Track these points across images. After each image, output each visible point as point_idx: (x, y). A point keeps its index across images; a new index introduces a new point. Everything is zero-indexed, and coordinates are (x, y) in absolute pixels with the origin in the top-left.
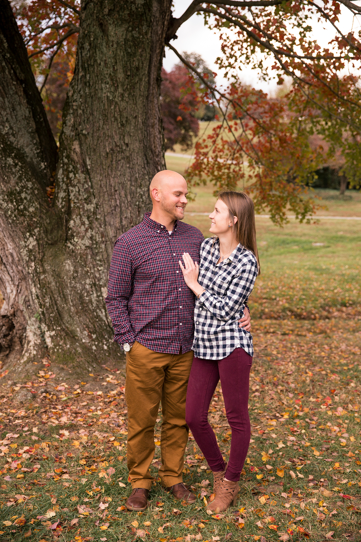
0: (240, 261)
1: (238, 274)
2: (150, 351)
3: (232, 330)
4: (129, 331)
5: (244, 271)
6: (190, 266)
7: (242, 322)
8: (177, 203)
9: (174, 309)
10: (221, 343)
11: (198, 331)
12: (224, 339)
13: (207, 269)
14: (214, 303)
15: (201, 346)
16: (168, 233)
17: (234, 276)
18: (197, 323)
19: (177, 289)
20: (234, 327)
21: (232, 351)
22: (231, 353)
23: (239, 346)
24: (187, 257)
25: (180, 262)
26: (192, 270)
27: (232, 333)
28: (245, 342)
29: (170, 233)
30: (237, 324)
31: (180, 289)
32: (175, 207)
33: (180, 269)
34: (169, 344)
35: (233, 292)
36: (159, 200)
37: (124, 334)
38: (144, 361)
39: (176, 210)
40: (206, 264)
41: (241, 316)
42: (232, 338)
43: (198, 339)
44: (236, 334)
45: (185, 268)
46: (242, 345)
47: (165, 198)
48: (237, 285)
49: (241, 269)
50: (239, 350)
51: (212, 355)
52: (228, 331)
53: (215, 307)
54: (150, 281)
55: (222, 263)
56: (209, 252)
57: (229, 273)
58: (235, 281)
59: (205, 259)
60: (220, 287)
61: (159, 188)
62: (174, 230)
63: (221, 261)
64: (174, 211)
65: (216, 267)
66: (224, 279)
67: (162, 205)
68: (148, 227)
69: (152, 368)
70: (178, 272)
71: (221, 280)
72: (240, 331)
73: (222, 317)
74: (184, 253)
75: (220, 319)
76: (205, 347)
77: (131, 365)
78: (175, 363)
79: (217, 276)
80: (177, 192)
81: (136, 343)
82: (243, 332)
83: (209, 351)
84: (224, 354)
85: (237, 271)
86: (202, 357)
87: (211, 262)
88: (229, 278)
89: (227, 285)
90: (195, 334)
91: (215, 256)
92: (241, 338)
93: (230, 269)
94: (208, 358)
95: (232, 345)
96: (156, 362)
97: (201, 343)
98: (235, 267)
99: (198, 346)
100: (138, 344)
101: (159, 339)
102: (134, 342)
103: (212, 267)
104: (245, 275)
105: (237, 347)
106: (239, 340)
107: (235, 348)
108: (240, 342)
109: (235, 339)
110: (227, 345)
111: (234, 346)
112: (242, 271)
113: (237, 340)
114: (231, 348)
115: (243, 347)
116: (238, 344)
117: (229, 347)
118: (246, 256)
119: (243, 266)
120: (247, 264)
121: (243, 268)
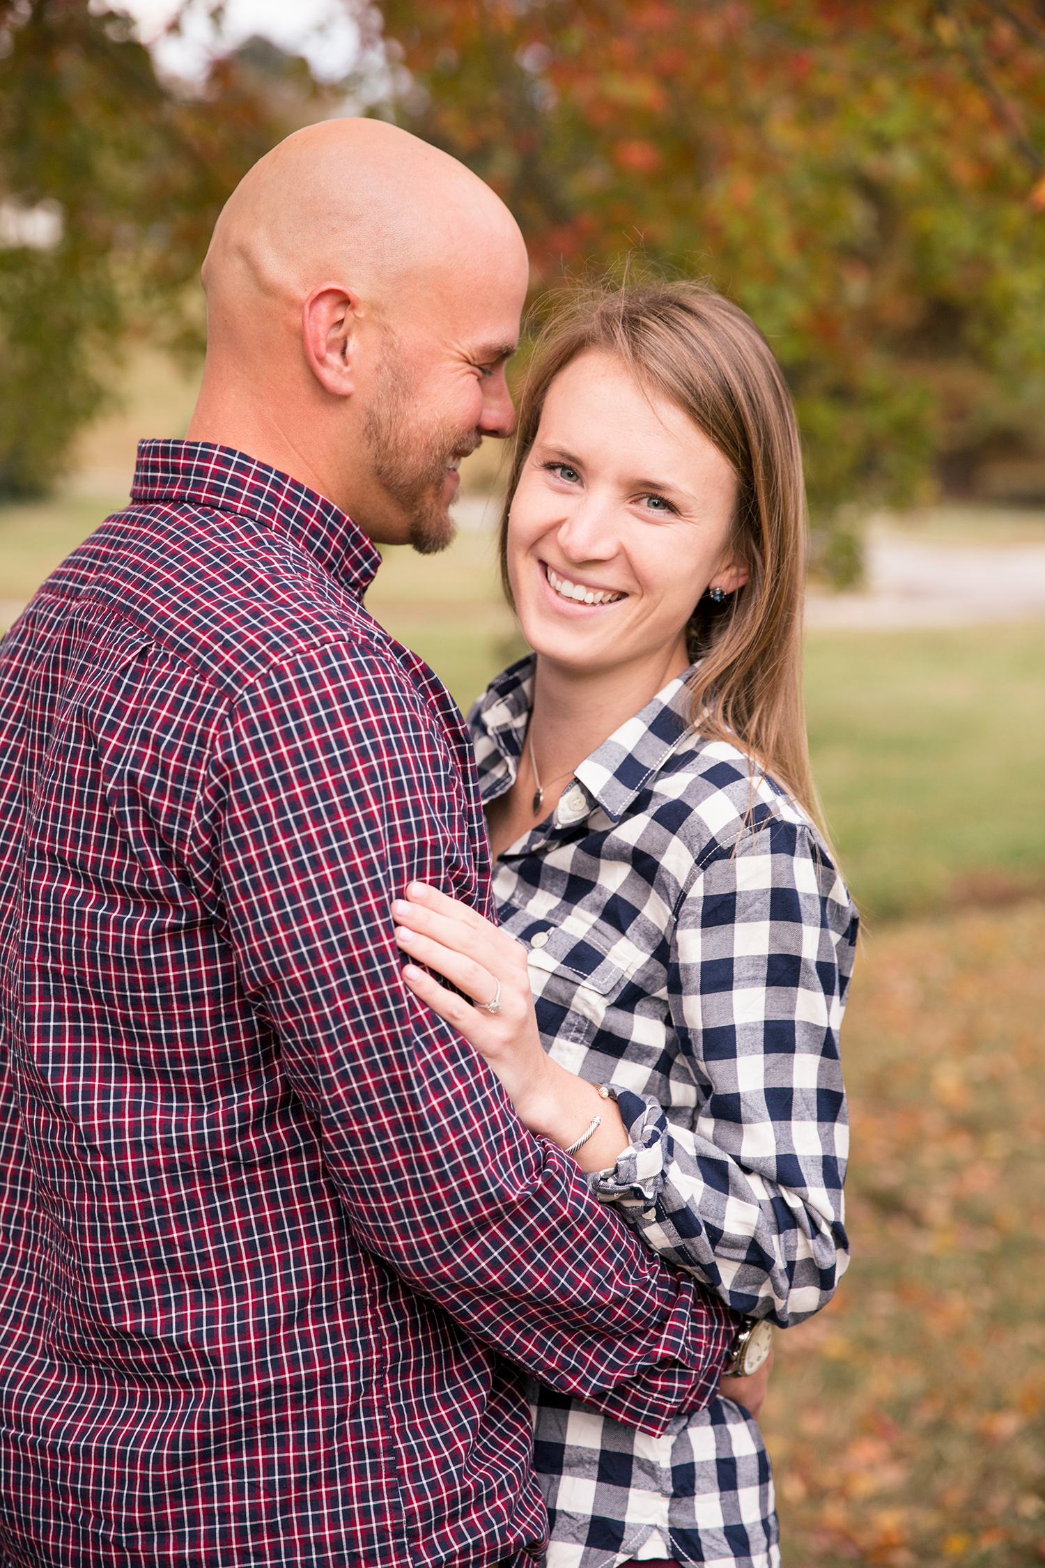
0: (674, 815)
5: (720, 910)
23: (655, 1548)
36: (348, 386)
42: (615, 1468)
44: (653, 1445)
46: (685, 1539)
49: (699, 891)
66: (584, 958)
67: (371, 431)
88: (626, 957)
92: (684, 1482)
95: (604, 1532)
105: (644, 1555)
106: (665, 1494)
107: (621, 1558)
108: (666, 1515)
109: (633, 1482)
110: (565, 1519)
111: (621, 1540)
112: (709, 908)
113: (648, 1492)
114: (594, 1551)
115: (686, 1560)
116: (656, 1532)
117: (579, 1535)
118: (722, 775)
119: (704, 868)
120: (731, 848)
121: (707, 882)
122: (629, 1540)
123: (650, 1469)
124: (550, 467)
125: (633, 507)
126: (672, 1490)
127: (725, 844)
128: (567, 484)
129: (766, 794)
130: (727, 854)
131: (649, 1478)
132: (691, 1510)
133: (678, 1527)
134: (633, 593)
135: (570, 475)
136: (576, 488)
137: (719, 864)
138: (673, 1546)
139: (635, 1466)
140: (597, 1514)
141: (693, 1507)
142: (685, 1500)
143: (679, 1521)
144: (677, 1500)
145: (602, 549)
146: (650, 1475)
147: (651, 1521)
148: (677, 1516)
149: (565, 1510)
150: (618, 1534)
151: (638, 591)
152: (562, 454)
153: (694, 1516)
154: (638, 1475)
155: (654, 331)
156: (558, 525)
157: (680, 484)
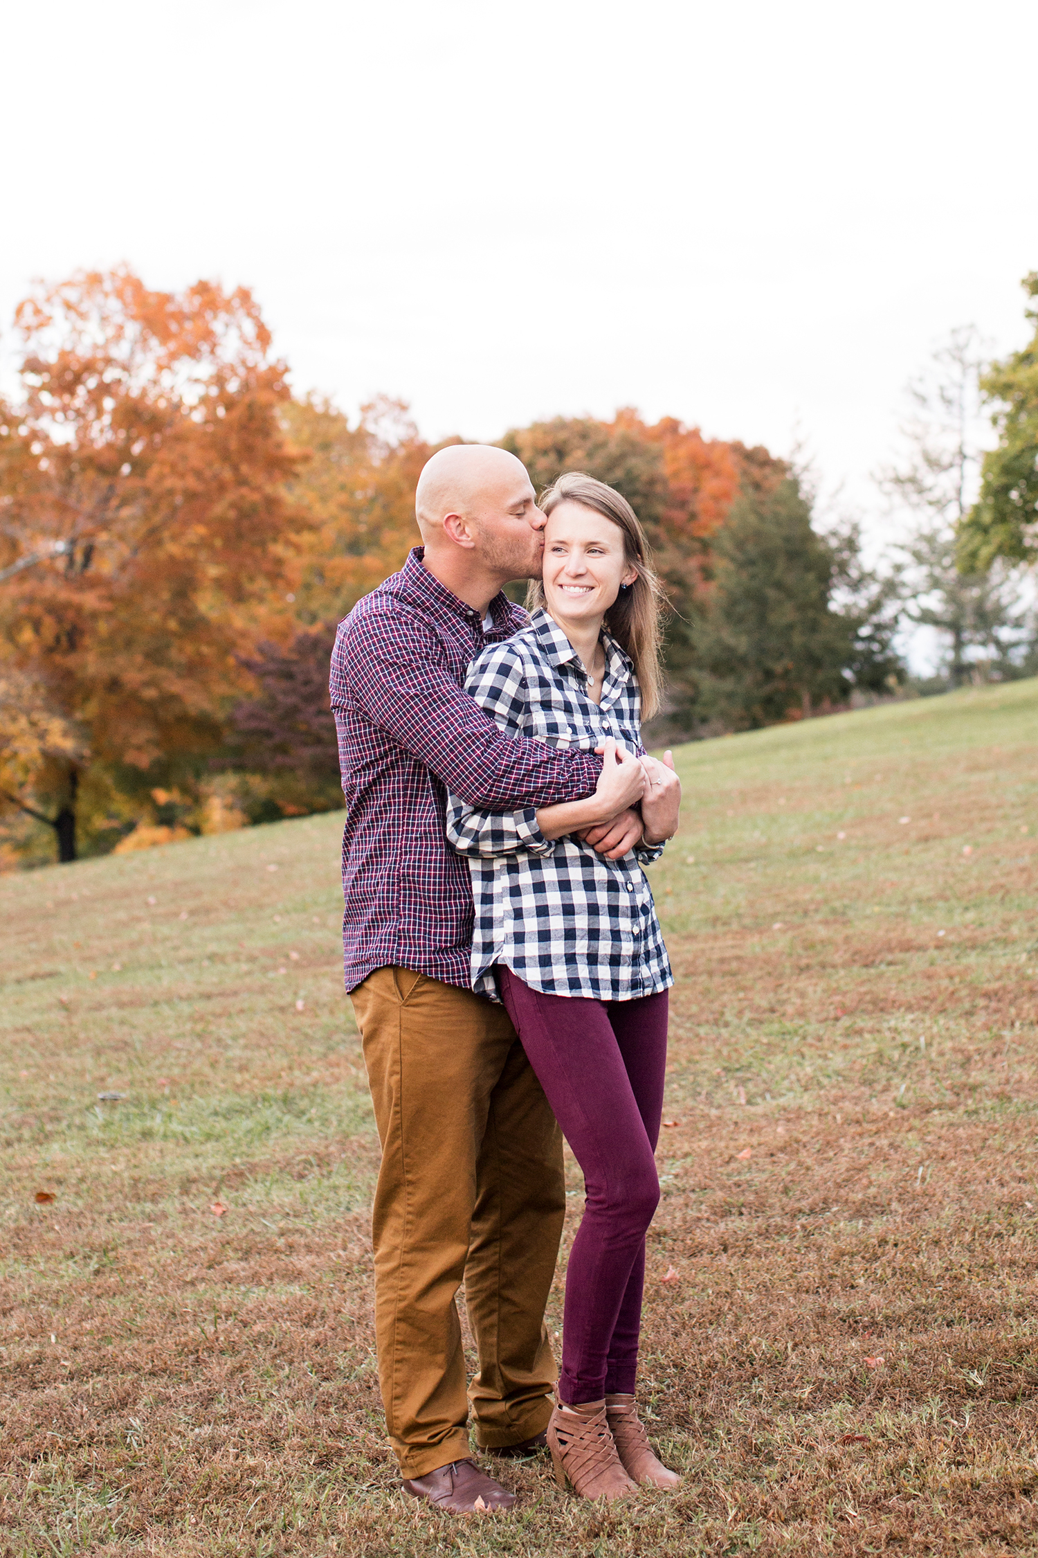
124: (555, 549)
125: (588, 554)
136: (566, 554)
151: (597, 585)
152: (559, 543)
156: (562, 569)
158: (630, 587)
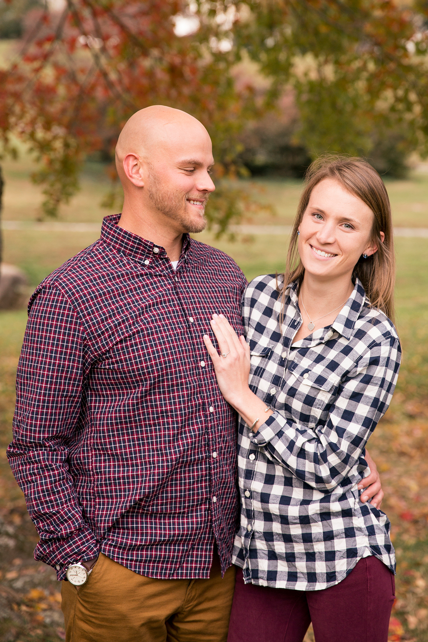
0: (360, 334)
1: (359, 369)
2: (139, 579)
3: (347, 513)
4: (80, 530)
5: (374, 362)
6: (232, 349)
7: (366, 488)
8: (188, 192)
9: (199, 462)
10: (320, 547)
11: (250, 515)
12: (329, 536)
13: (267, 354)
14: (299, 444)
15: (260, 554)
16: (171, 267)
17: (348, 372)
18: (248, 494)
19: (204, 410)
20: (352, 503)
21: (352, 567)
22: (350, 573)
23: (367, 553)
24: (221, 326)
25: (206, 338)
26: (238, 359)
27: (347, 519)
28: (380, 540)
29: (175, 264)
30: (356, 494)
31: (212, 409)
32: (184, 202)
33: (207, 357)
34: (186, 554)
35: (348, 416)
36: (141, 184)
37: (70, 536)
38: (123, 607)
39: (186, 209)
40: (264, 341)
41: (361, 473)
42: (350, 533)
43: (251, 535)
44: (358, 522)
45: (219, 353)
46: (375, 549)
47: (157, 179)
48: (356, 397)
49: (368, 356)
50: (368, 562)
51: (293, 577)
52: (336, 514)
53: (302, 454)
54: (137, 392)
55: (310, 339)
56: (268, 312)
57: (333, 366)
58: (352, 386)
59: (260, 328)
60: (309, 401)
61: (141, 153)
62: (181, 257)
63: (306, 333)
64: (181, 213)
65: (293, 349)
66: (320, 380)
67: (151, 196)
68: (119, 251)
69: (143, 625)
70: (203, 364)
71: (311, 384)
72: (365, 511)
73: (319, 480)
74: (215, 316)
75: (313, 484)
76: (272, 556)
77: (87, 621)
78: (194, 603)
79: (296, 374)
80: (190, 163)
81: (101, 558)
82: (372, 515)
83: (282, 567)
84: (331, 576)
85: (357, 362)
86: (263, 583)
87: (276, 337)
88: (334, 379)
89: (329, 395)
90: (244, 521)
91: (288, 321)
92: (371, 531)
93: (332, 354)
94: (281, 584)
95: (351, 553)
96: (151, 607)
97: (261, 545)
98: (347, 351)
99: (253, 553)
100: (107, 562)
101: (161, 543)
102: (96, 558)
103: (279, 349)
104: (379, 372)
105: (365, 556)
106: (366, 536)
107: (358, 559)
108: (368, 542)
109: (356, 535)
110: (338, 553)
111: (357, 553)
112: (371, 360)
113: (362, 536)
114: (350, 559)
115: (377, 555)
116: (366, 548)
117: (344, 556)
118: (375, 322)
119: (371, 349)
120: (380, 343)
121: (372, 353)
122: (359, 553)
123: (360, 529)
124: (314, 215)
125: (340, 227)
126: (368, 534)
127: (378, 342)
128: (319, 220)
129: (389, 328)
130: (379, 345)
131: (360, 532)
132: (375, 539)
133: (372, 545)
134: (339, 254)
135: (320, 217)
136: (322, 221)
137: (375, 348)
138: (372, 551)
139: (355, 530)
140: (348, 548)
141: (376, 538)
142: (373, 537)
143: (372, 543)
144: (370, 537)
145: (330, 240)
146: (360, 531)
147: (364, 545)
148: (371, 542)
149: (338, 550)
150: (356, 552)
151: (341, 253)
152: (318, 210)
153: (376, 541)
154: (357, 533)
155: (347, 172)
156: (315, 234)
157: (356, 219)
158: (371, 259)
